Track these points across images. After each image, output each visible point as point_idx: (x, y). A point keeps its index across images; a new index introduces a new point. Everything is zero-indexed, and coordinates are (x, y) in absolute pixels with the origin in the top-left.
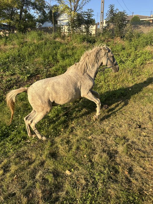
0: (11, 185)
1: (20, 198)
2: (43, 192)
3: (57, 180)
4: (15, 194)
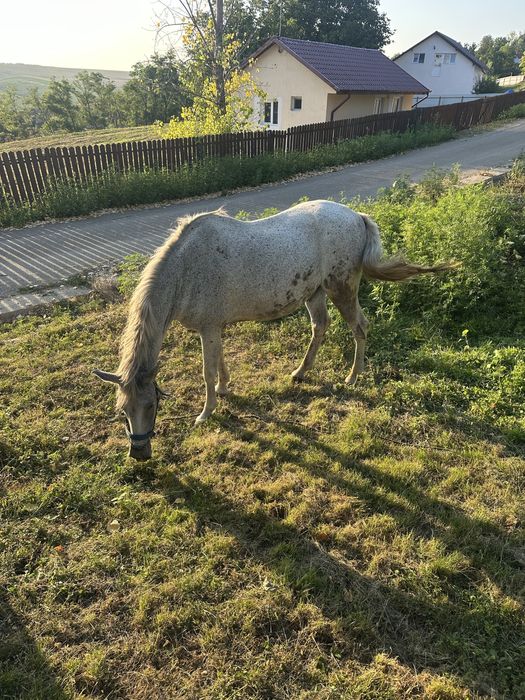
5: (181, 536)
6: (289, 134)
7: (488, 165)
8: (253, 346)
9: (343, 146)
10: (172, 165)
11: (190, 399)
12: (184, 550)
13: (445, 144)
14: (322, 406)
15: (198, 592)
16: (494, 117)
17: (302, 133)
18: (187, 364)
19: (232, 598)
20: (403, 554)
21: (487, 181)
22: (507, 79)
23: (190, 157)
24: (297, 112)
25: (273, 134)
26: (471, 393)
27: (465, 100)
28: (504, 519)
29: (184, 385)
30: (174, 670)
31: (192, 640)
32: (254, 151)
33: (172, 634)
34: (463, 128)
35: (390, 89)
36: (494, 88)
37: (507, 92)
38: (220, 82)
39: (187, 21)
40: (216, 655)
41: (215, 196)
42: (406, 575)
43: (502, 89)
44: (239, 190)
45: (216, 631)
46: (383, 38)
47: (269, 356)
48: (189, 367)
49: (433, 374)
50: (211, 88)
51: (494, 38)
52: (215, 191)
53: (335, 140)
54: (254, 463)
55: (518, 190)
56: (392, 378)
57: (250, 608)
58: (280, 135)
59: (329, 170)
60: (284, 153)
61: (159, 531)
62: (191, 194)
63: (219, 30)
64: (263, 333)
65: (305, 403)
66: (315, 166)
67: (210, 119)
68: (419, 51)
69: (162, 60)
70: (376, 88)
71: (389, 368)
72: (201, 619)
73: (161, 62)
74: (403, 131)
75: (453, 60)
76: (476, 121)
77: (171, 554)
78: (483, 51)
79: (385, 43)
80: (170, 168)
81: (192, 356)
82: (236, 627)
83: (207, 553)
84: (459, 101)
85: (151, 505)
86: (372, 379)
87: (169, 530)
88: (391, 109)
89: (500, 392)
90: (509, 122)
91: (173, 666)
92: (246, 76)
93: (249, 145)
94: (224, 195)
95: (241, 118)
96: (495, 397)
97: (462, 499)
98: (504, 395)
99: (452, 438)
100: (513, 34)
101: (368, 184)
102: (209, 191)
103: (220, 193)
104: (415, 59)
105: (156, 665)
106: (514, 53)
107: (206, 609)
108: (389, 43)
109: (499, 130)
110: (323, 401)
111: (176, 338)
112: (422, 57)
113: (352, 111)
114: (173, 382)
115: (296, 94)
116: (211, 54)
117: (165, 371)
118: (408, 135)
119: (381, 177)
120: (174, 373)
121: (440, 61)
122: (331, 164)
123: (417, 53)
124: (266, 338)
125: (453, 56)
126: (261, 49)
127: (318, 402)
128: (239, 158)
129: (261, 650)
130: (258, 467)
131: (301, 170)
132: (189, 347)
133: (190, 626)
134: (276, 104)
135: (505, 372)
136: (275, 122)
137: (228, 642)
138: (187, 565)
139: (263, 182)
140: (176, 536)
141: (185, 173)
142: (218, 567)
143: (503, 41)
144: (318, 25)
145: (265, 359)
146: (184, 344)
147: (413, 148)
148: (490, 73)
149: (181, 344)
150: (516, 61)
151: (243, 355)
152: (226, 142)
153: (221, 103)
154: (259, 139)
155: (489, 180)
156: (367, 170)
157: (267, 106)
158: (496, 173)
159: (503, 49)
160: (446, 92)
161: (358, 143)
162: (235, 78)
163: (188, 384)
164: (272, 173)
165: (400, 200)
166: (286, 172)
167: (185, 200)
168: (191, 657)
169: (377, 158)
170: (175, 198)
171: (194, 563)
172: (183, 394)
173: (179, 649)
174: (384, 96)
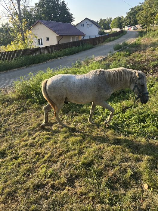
0: (107, 152)
1: (102, 163)
2: (114, 175)
3: (131, 180)
4: (103, 159)
5: (13, 169)
6: (46, 48)
7: (102, 55)
8: (36, 112)
9: (62, 51)
10: (9, 59)
11: (16, 130)
12: (14, 172)
13: (91, 49)
14: (56, 126)
15: (17, 182)
16: (104, 41)
17: (49, 48)
18: (15, 120)
19: (27, 182)
20: (75, 161)
21: (101, 60)
22: (107, 30)
23: (15, 56)
24: (48, 41)
25: (41, 49)
26: (95, 117)
27: (96, 37)
28: (100, 147)
29: (14, 126)
30: (10, 204)
31: (15, 195)
32: (35, 54)
33: (9, 195)
34: (96, 45)
35: (74, 34)
36: (104, 33)
37: (107, 34)
38: (22, 34)
39: (10, 15)
40: (22, 197)
41: (24, 67)
42: (75, 166)
43: (106, 33)
44: (32, 65)
45: (23, 191)
46: (72, 20)
47: (41, 114)
48: (16, 120)
49: (86, 113)
50: (19, 35)
51: (103, 19)
52: (24, 66)
53: (60, 49)
54: (35, 145)
55: (109, 61)
56: (76, 116)
57: (32, 183)
58: (43, 49)
59: (59, 58)
60: (45, 54)
61: (6, 169)
62: (16, 68)
63: (20, 18)
64: (39, 107)
65: (51, 126)
66: (55, 57)
67: (20, 45)
68: (83, 23)
69: (5, 26)
70: (71, 34)
71: (74, 113)
72: (18, 189)
73: (4, 26)
74: (79, 46)
75: (92, 26)
76: (99, 42)
77: (10, 174)
78: (100, 23)
79: (72, 21)
80: (8, 60)
81: (17, 117)
82: (28, 189)
83: (21, 172)
84: (94, 37)
85: (4, 162)
86: (70, 117)
87: (9, 168)
88: (75, 40)
89: (102, 116)
90: (107, 43)
91: (9, 203)
92: (30, 32)
93: (33, 52)
94: (27, 67)
95: (30, 44)
96: (100, 117)
97: (91, 144)
98: (103, 116)
99: (89, 129)
100: (108, 18)
101: (70, 62)
102: (22, 66)
103: (26, 66)
104: (82, 26)
105: (5, 204)
106: (108, 23)
107: (19, 186)
108: (74, 21)
109: (105, 45)
110: (56, 124)
111: (12, 112)
112: (83, 25)
113: (64, 41)
114: (11, 126)
115: (47, 36)
116: (18, 25)
117: (8, 123)
118: (81, 47)
119: (73, 60)
120: (11, 123)
121: (89, 26)
122: (59, 56)
123: (82, 24)
124: (40, 109)
125: (92, 24)
126: (35, 23)
127: (55, 125)
128: (31, 56)
129: (35, 193)
130: (37, 146)
131: (50, 58)
132: (16, 114)
133: (15, 191)
134: (41, 39)
135: (103, 110)
136: (42, 44)
137: (26, 193)
138: (14, 176)
139: (39, 63)
140: (11, 169)
141: (14, 61)
142: (24, 175)
143: (105, 20)
144: (53, 16)
145: (40, 115)
146: (14, 114)
147: (82, 51)
148: (102, 29)
149: (13, 114)
150: (109, 25)
151: (33, 115)
152: (26, 51)
153: (23, 40)
154: (36, 50)
155: (102, 59)
156: (70, 58)
157: (39, 40)
158: (104, 57)
159: (105, 22)
160: (91, 35)
161: (66, 50)
162: (27, 32)
163: (16, 125)
164: (42, 60)
165: (78, 66)
166: (46, 59)
167: (14, 69)
168: (15, 199)
169: (72, 54)
170: (11, 69)
171: (17, 175)
172: (14, 129)
173: (11, 198)
174: (73, 36)
